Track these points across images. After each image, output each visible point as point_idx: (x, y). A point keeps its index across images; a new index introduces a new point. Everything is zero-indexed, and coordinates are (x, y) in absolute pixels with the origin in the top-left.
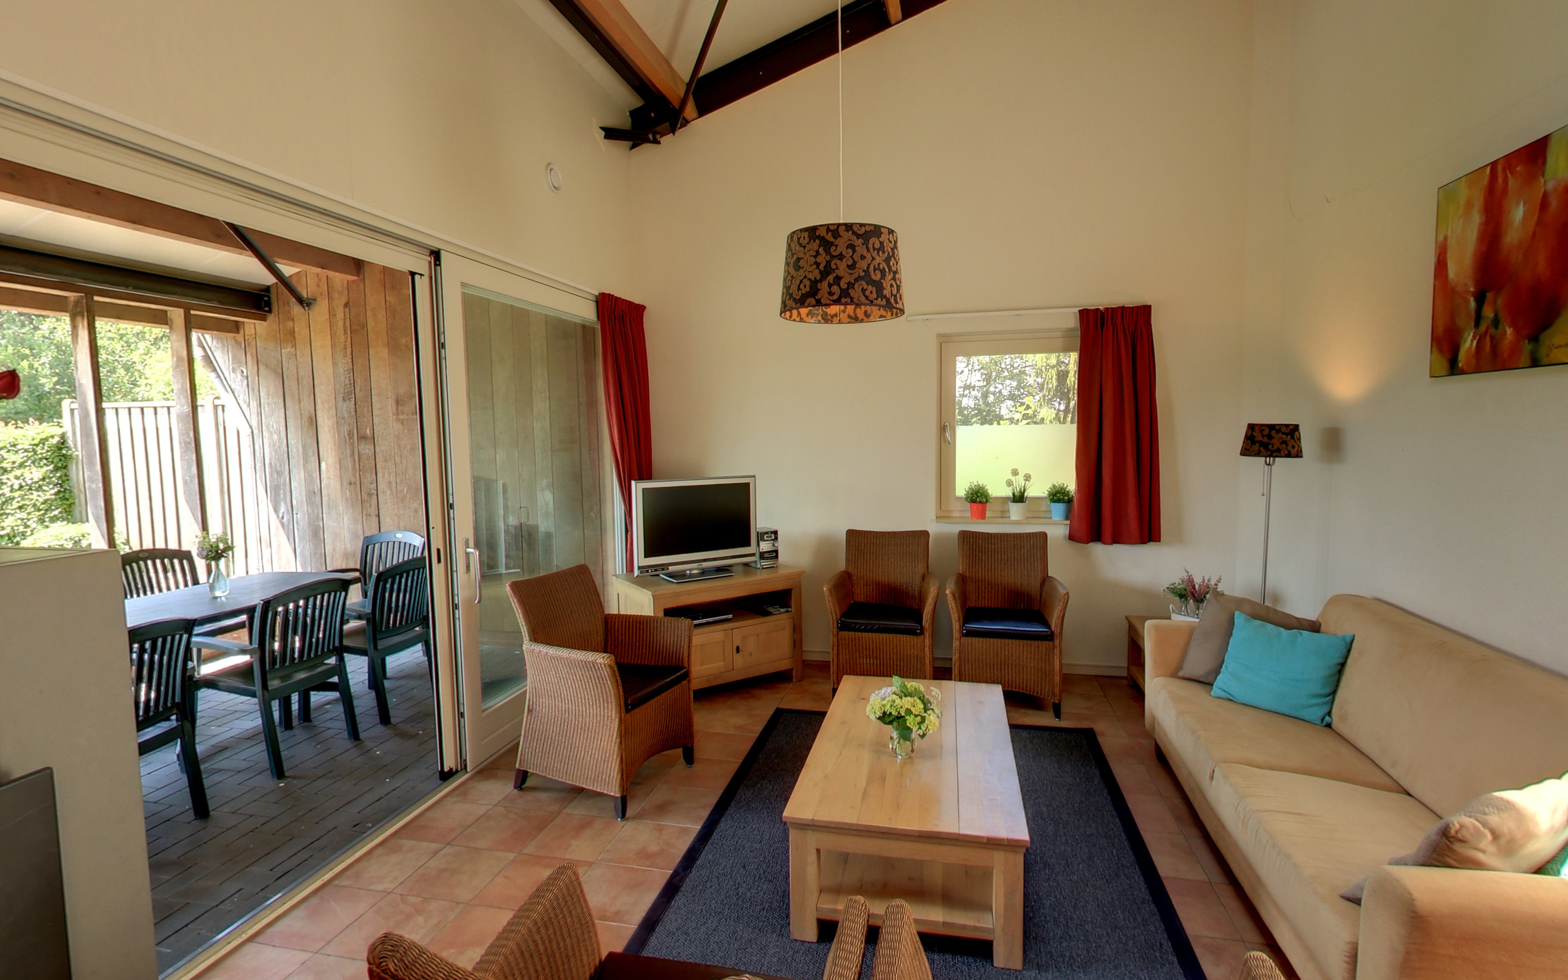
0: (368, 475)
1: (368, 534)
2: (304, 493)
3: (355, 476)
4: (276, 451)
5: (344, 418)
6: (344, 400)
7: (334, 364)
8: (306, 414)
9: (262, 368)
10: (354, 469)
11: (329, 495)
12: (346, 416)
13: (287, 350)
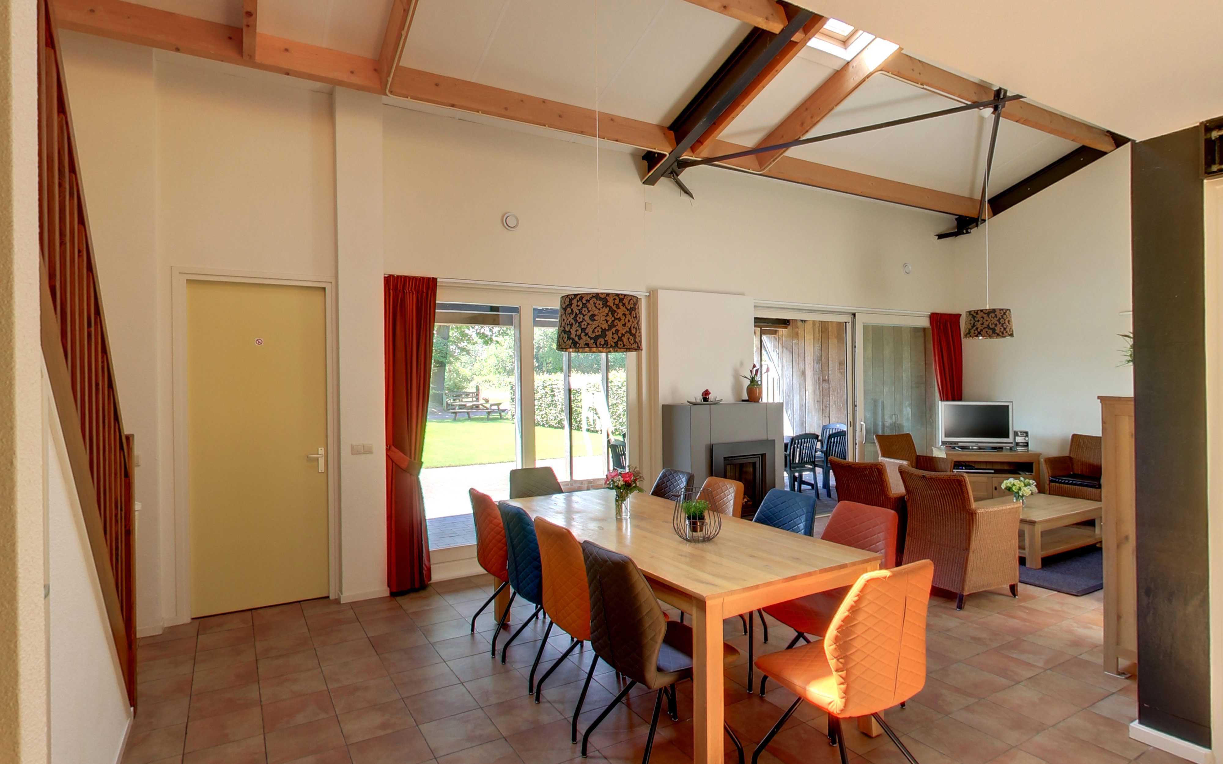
0: (826, 398)
1: (824, 424)
2: (798, 406)
3: (820, 398)
4: (788, 386)
5: (817, 371)
6: (817, 363)
7: (814, 347)
8: (801, 370)
9: (784, 349)
10: (820, 395)
11: (809, 407)
12: (817, 370)
13: (795, 341)
